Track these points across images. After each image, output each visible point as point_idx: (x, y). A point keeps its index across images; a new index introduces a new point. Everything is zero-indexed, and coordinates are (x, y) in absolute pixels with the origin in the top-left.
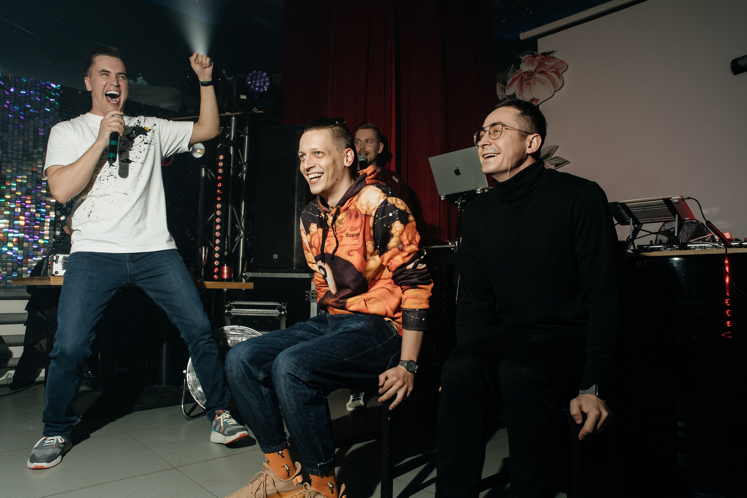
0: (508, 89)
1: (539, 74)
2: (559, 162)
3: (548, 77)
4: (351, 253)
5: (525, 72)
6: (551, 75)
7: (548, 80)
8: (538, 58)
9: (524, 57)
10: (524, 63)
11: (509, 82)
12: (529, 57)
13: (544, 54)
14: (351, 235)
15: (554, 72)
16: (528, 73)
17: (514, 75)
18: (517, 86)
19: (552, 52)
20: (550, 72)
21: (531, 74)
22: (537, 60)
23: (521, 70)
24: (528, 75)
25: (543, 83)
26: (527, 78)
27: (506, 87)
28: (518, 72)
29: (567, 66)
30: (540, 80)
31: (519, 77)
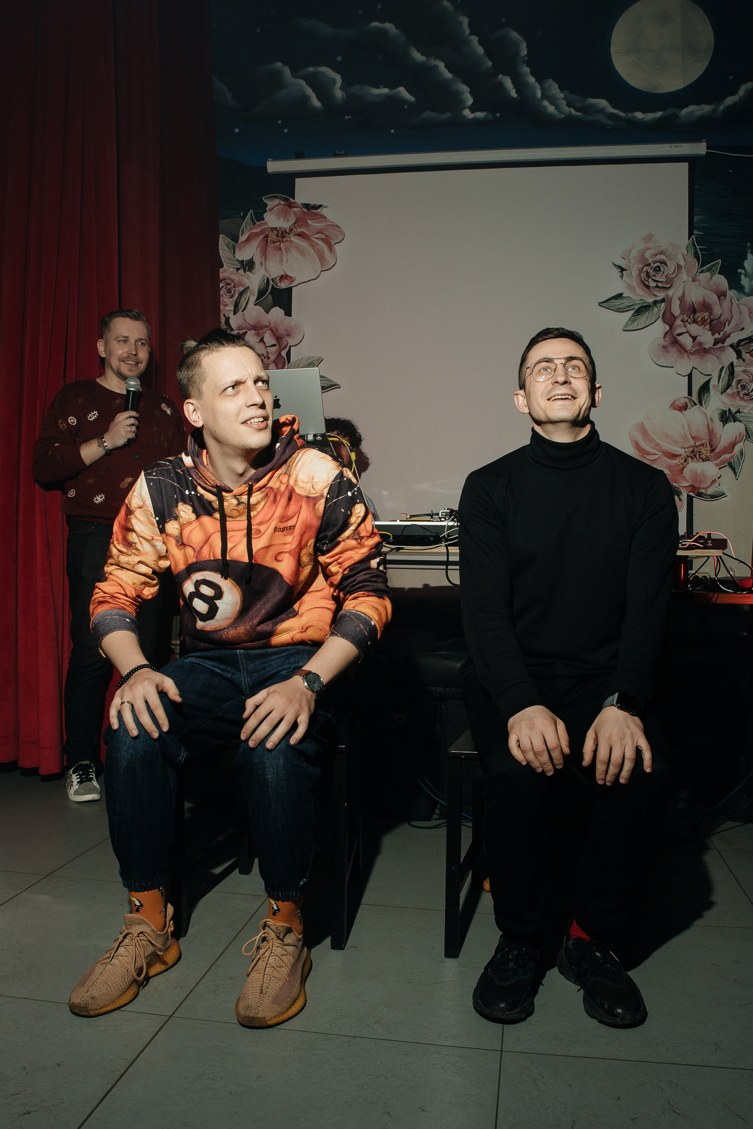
0: (240, 250)
1: (296, 237)
2: (323, 383)
3: (313, 246)
4: (279, 558)
5: (272, 228)
6: (318, 244)
7: (312, 250)
8: (295, 209)
9: (271, 202)
10: (271, 212)
11: (242, 238)
12: (282, 204)
13: (307, 206)
14: (280, 529)
15: (322, 239)
16: (278, 230)
17: (252, 229)
18: (257, 249)
19: (321, 206)
20: (316, 238)
21: (282, 234)
22: (294, 212)
23: (266, 224)
24: (278, 234)
25: (303, 253)
26: (275, 239)
27: (237, 245)
28: (259, 224)
29: (343, 234)
30: (297, 248)
31: (261, 234)
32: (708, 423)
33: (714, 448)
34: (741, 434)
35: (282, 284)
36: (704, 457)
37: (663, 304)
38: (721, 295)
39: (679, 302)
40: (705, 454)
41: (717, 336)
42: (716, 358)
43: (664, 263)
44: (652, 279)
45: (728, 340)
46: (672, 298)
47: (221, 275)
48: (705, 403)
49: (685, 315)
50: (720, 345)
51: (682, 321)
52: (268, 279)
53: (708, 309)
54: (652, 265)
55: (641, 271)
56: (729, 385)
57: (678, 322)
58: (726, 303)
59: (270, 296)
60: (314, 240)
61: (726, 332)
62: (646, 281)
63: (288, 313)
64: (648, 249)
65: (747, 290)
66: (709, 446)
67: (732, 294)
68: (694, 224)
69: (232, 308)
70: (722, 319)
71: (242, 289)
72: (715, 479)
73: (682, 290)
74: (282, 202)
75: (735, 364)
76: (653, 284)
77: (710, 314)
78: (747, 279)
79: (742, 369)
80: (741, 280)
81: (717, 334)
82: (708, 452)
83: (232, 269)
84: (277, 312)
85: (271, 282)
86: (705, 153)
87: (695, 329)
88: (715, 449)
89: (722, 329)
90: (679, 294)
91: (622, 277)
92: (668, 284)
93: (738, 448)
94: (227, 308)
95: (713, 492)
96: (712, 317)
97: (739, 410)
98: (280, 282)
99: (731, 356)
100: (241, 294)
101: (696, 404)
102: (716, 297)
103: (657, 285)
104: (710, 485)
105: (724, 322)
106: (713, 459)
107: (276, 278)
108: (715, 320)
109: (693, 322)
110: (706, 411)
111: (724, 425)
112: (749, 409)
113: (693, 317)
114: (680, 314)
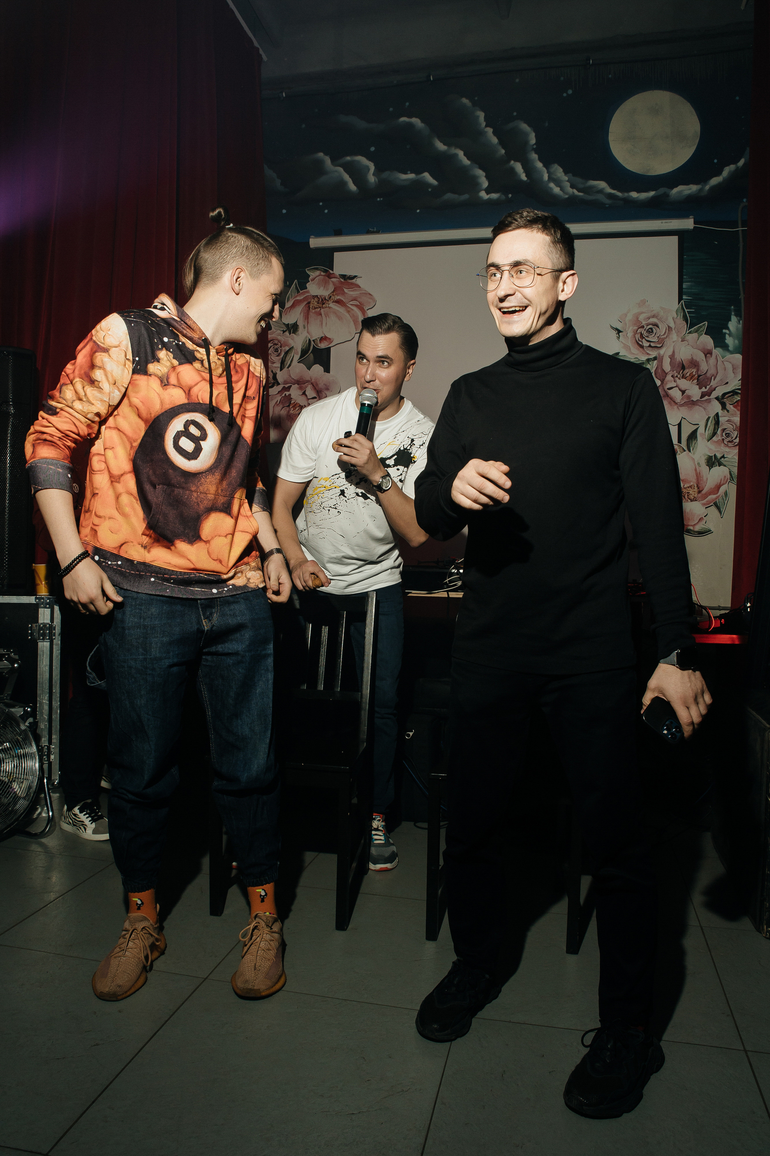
0: (286, 315)
1: (334, 303)
3: (348, 312)
5: (313, 296)
6: (353, 310)
7: (347, 315)
8: (333, 280)
9: (313, 273)
10: (313, 282)
11: (288, 305)
12: (322, 275)
13: (343, 276)
15: (356, 306)
16: (319, 298)
17: (297, 296)
18: (300, 314)
19: (355, 277)
20: (351, 305)
21: (322, 301)
22: (333, 282)
23: (308, 292)
24: (319, 301)
25: (340, 318)
26: (316, 305)
27: (283, 311)
28: (302, 293)
29: (375, 301)
30: (335, 313)
31: (304, 301)
32: (696, 468)
33: (701, 489)
34: (725, 477)
35: (322, 344)
36: (692, 498)
37: (655, 362)
38: (708, 353)
39: (669, 360)
40: (693, 495)
41: (704, 389)
42: (703, 409)
43: (656, 325)
44: (645, 340)
45: (714, 393)
46: (663, 356)
47: (269, 336)
48: (693, 449)
49: (675, 371)
50: (707, 397)
51: (672, 376)
52: (309, 340)
53: (695, 366)
54: (645, 327)
55: (636, 332)
56: (714, 434)
57: (669, 378)
58: (712, 361)
59: (312, 354)
60: (350, 306)
61: (712, 386)
62: (640, 341)
63: (327, 370)
64: (642, 313)
65: (731, 348)
66: (696, 488)
67: (717, 351)
68: (684, 290)
69: (279, 365)
70: (708, 375)
71: (287, 348)
72: (702, 518)
73: (672, 350)
74: (322, 273)
75: (720, 414)
76: (646, 344)
77: (698, 370)
78: (731, 338)
79: (726, 419)
80: (726, 339)
81: (704, 388)
82: (696, 493)
83: (279, 331)
84: (317, 369)
85: (312, 343)
86: (693, 228)
87: (684, 383)
88: (702, 490)
89: (708, 383)
90: (670, 353)
91: (619, 338)
92: (659, 344)
93: (722, 489)
94: (275, 365)
95: (701, 529)
96: (699, 373)
97: (724, 455)
98: (320, 342)
99: (716, 407)
100: (287, 353)
101: (685, 451)
102: (703, 355)
103: (650, 344)
104: (698, 522)
105: (710, 377)
106: (700, 499)
107: (316, 339)
108: (702, 375)
109: (683, 377)
110: (694, 457)
111: (710, 469)
112: (732, 455)
113: (682, 372)
114: (670, 371)
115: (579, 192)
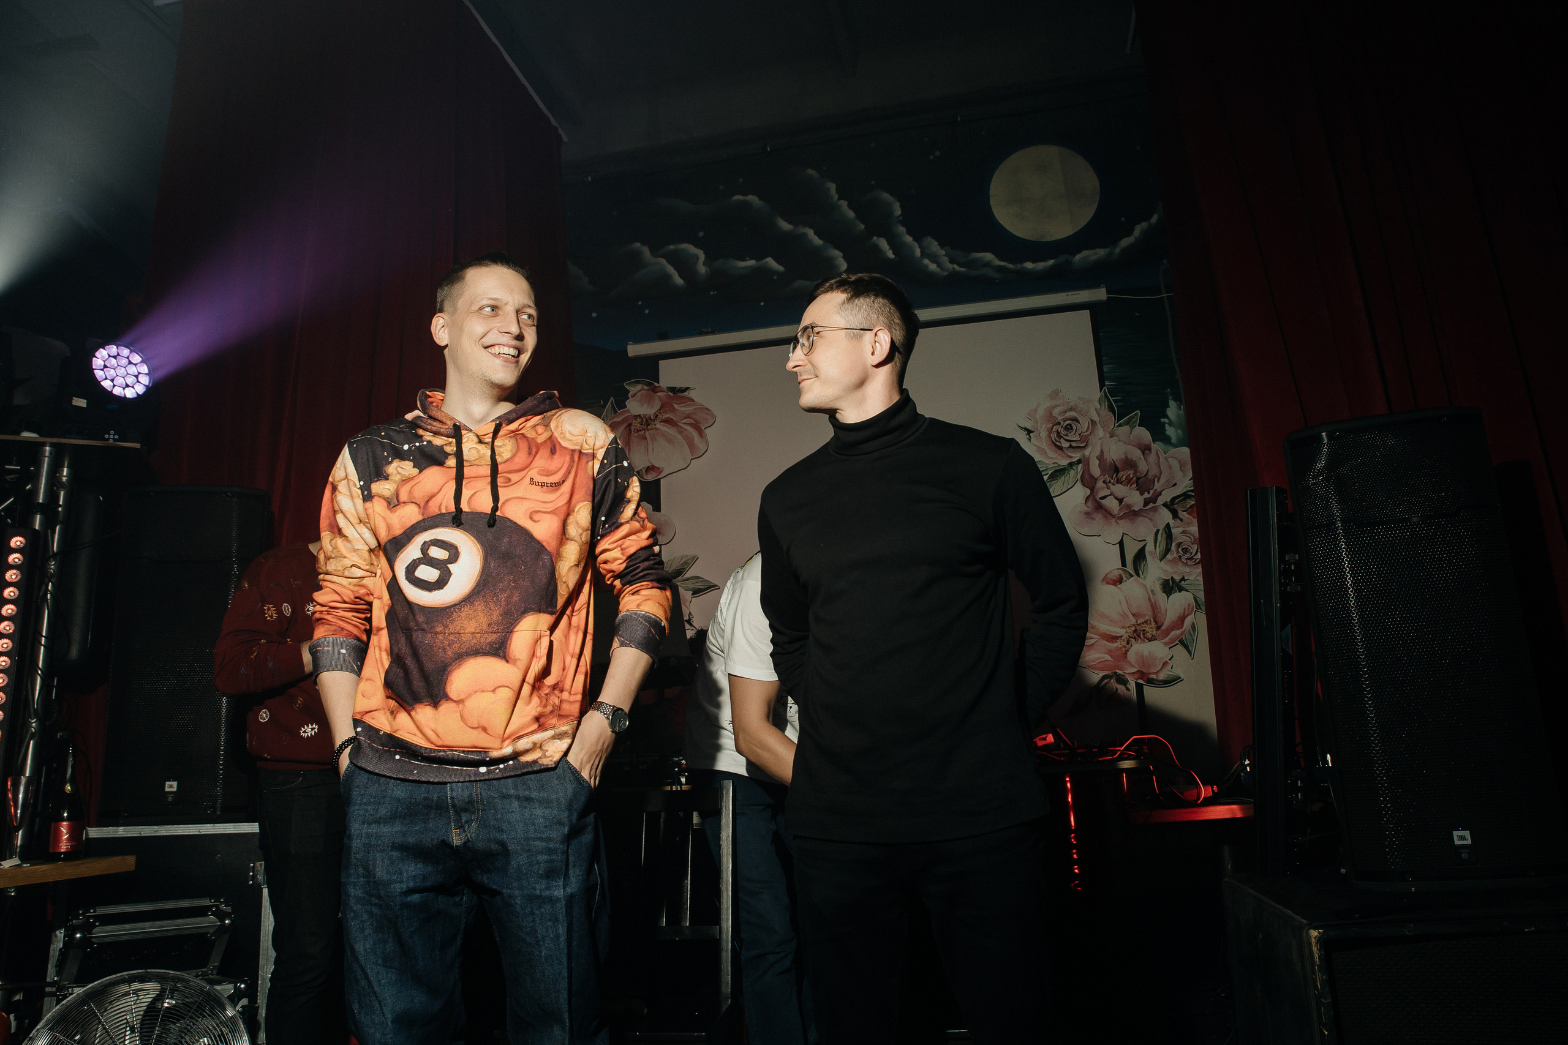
1: (662, 424)
2: (699, 586)
3: (681, 433)
4: (536, 517)
5: (635, 416)
6: (686, 430)
7: (680, 437)
8: (659, 394)
9: (633, 387)
10: (633, 398)
12: (645, 390)
13: (672, 389)
14: (538, 482)
15: (690, 425)
16: (642, 418)
17: (614, 418)
19: (687, 389)
20: (684, 423)
21: (647, 422)
22: (659, 397)
23: (628, 411)
24: (642, 422)
25: (670, 441)
26: (639, 427)
28: (620, 413)
29: (714, 417)
30: (664, 435)
31: (623, 423)
32: (1149, 597)
33: (1159, 624)
34: (1189, 605)
35: (649, 476)
36: (1150, 636)
37: (1080, 466)
38: (1145, 449)
39: (1097, 462)
40: (1150, 633)
41: (1146, 495)
42: (1149, 521)
43: (1075, 420)
44: (1064, 439)
45: (1159, 498)
46: (1089, 458)
48: (1143, 573)
49: (1106, 476)
50: (1151, 505)
51: (1104, 482)
53: (1132, 466)
54: (1062, 423)
55: (1050, 431)
56: (1168, 550)
57: (1100, 484)
58: (1152, 458)
60: (682, 425)
61: (1156, 490)
62: (1058, 441)
63: (656, 507)
64: (1056, 406)
65: (1174, 440)
66: (1153, 623)
67: (1157, 446)
68: (1105, 374)
70: (1150, 476)
73: (1099, 449)
74: (645, 387)
75: (1171, 525)
76: (1065, 445)
77: (1136, 472)
78: (1173, 429)
79: (1181, 529)
80: (1166, 430)
81: (1146, 493)
82: (1154, 630)
86: (1105, 299)
87: (1120, 490)
88: (1162, 626)
89: (1151, 487)
90: (1098, 453)
91: (1030, 439)
92: (1083, 443)
93: (1188, 622)
95: (1166, 676)
96: (1138, 474)
97: (1184, 577)
98: (647, 474)
99: (1166, 516)
101: (1132, 576)
102: (1139, 452)
103: (1070, 445)
104: (1162, 668)
105: (1153, 478)
106: (1160, 638)
107: (641, 470)
108: (1141, 478)
109: (1117, 483)
110: (1144, 582)
111: (1168, 597)
112: (1195, 575)
113: (1116, 476)
114: (1100, 476)
115: (960, 267)
